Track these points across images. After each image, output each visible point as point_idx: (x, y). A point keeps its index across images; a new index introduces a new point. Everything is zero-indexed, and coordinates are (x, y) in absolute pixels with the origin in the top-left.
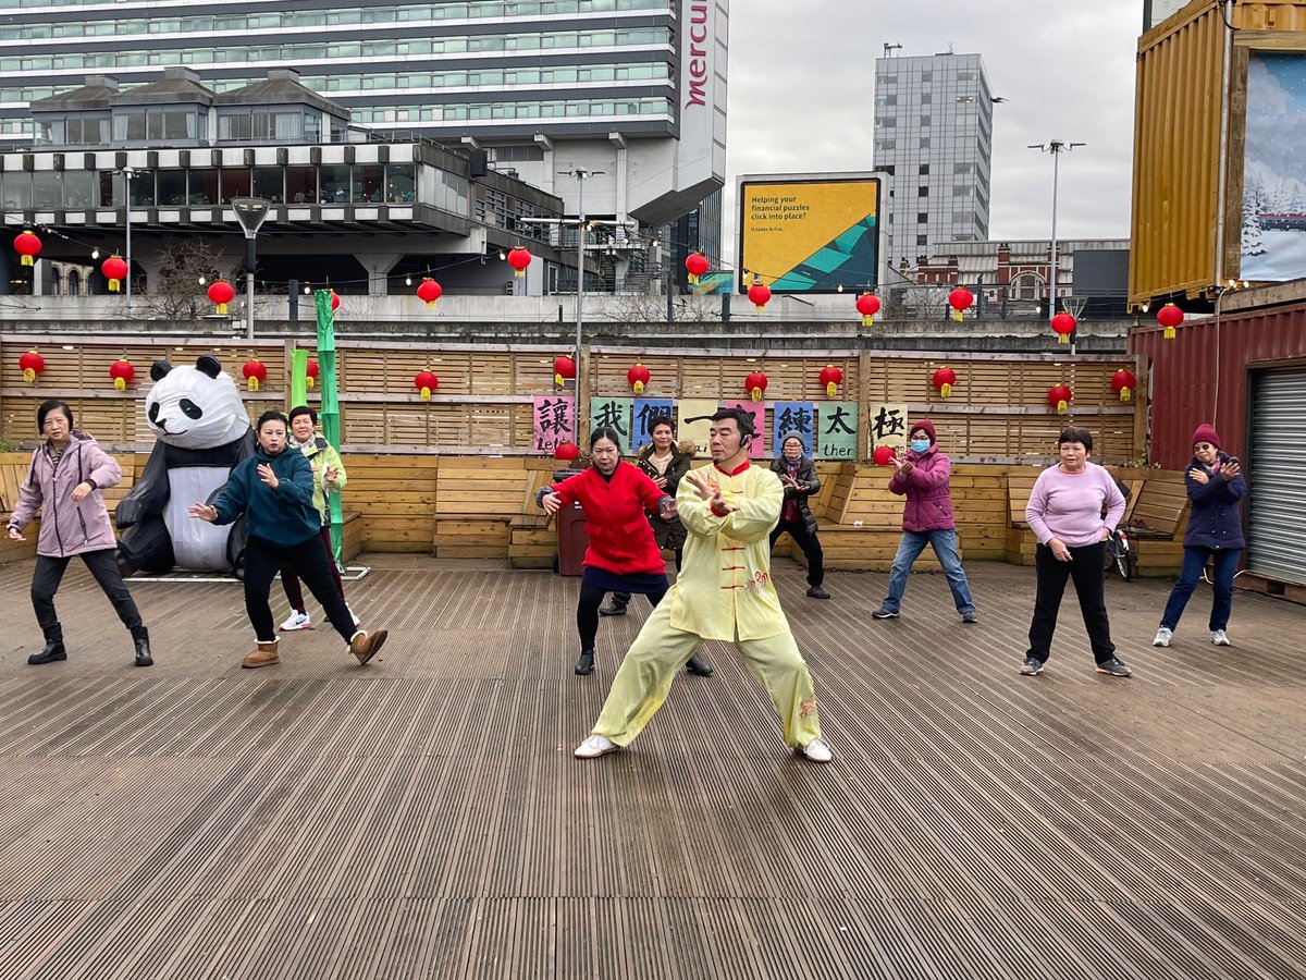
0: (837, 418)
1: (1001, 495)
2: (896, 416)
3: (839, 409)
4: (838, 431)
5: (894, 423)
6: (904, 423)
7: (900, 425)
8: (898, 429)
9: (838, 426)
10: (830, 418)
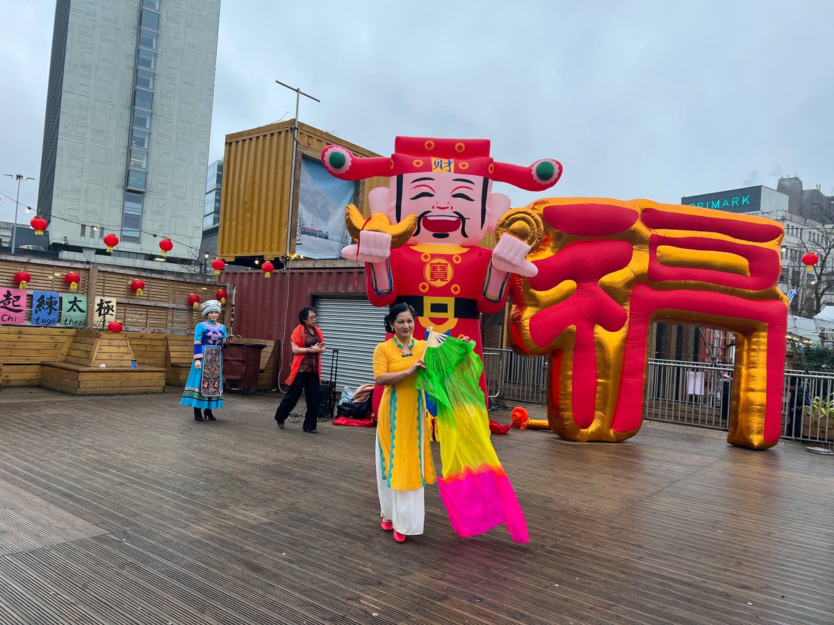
0: (74, 303)
1: (165, 350)
2: (110, 304)
3: (76, 298)
4: (75, 310)
5: (109, 308)
6: (114, 309)
7: (112, 309)
8: (110, 312)
9: (75, 307)
10: (70, 303)
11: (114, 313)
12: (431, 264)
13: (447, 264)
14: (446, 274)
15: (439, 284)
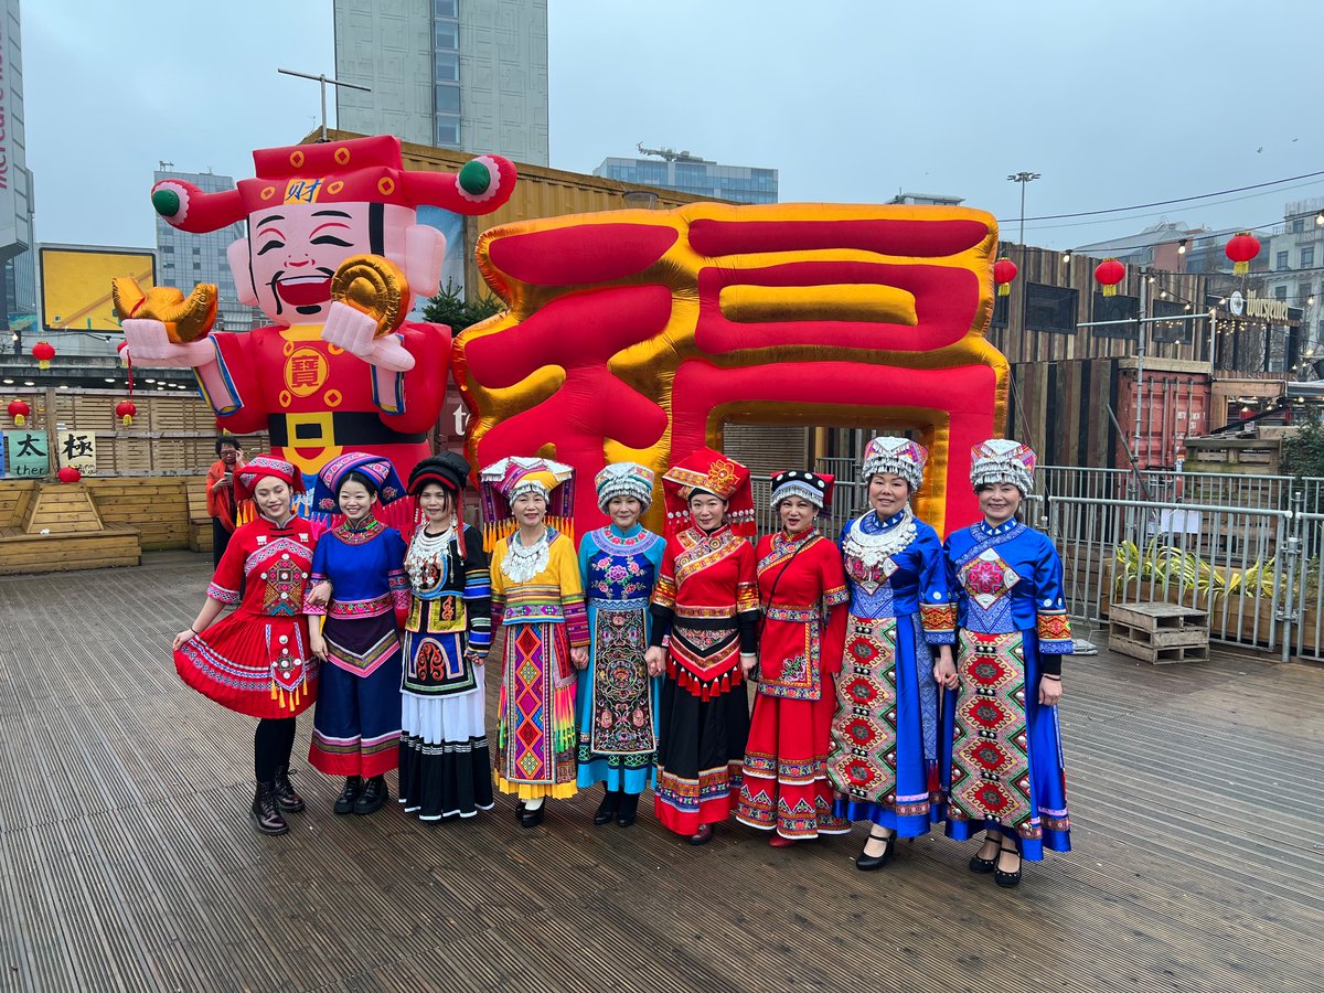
0: (27, 442)
1: (182, 499)
2: (84, 441)
3: (29, 436)
4: (29, 454)
5: (83, 446)
6: (93, 446)
7: (88, 447)
8: (87, 451)
9: (29, 449)
10: (20, 443)
11: (93, 453)
12: (294, 359)
13: (317, 358)
14: (315, 374)
15: (305, 391)
